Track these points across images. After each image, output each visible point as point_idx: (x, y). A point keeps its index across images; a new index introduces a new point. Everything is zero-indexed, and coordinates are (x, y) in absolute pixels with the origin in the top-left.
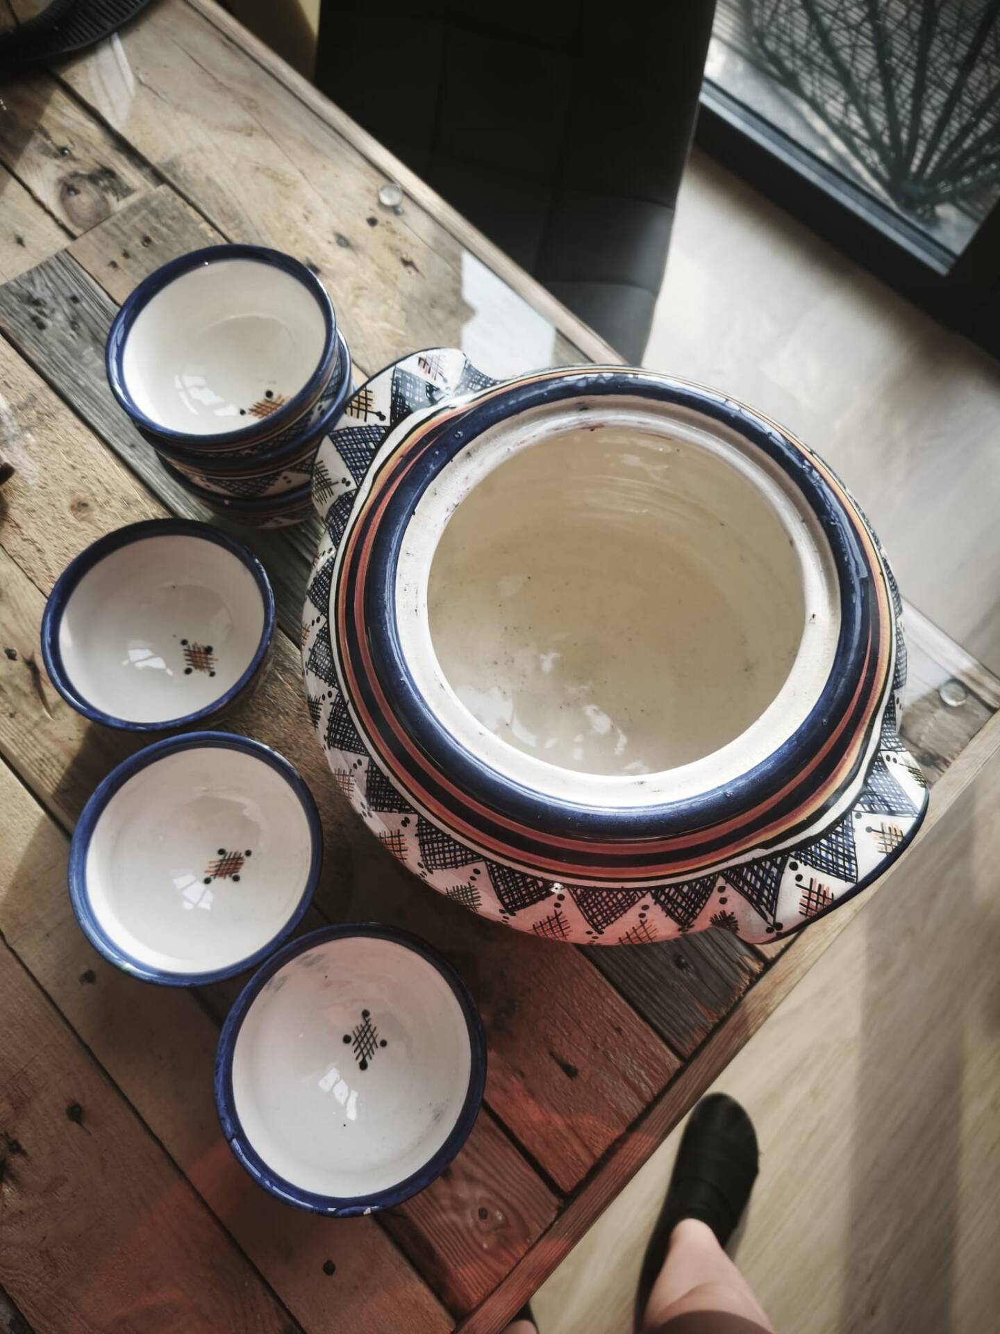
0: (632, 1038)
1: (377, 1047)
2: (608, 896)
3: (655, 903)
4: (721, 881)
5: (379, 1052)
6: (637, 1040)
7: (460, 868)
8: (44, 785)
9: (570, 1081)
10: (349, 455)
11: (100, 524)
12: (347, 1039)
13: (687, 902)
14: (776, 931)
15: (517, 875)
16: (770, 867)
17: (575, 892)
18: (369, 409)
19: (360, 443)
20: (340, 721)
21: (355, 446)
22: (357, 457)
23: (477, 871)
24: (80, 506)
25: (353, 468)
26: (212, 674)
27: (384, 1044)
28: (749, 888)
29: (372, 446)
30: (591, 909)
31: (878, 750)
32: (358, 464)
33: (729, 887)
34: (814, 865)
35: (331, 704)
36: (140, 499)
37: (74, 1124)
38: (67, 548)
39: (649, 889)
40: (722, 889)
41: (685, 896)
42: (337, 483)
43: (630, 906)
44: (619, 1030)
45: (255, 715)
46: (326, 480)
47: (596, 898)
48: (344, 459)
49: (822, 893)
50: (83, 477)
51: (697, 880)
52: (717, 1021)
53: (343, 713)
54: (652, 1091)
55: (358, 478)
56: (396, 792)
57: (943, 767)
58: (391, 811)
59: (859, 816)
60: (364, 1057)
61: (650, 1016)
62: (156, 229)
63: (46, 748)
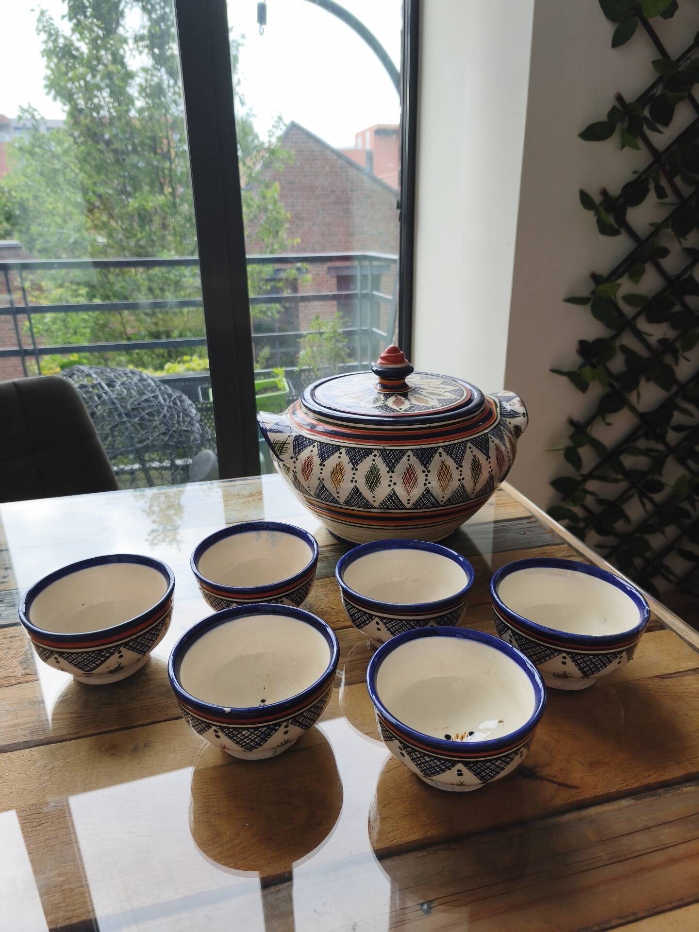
16: (504, 409)
23: (470, 448)
25: (287, 431)
33: (506, 419)
42: (287, 439)
56: (428, 448)
58: (434, 457)
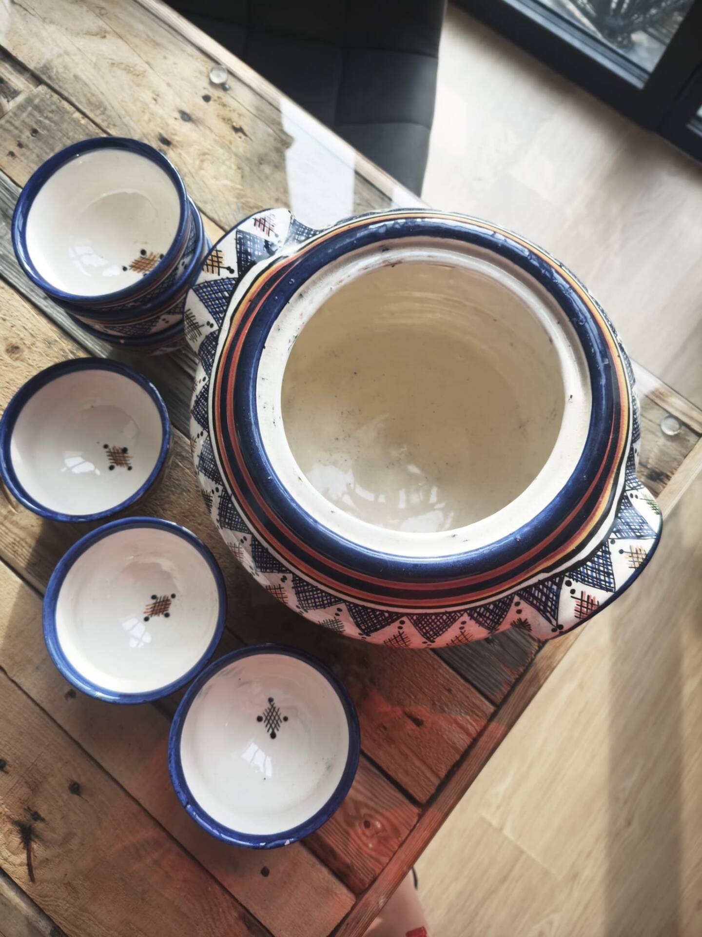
0: (459, 695)
1: (281, 721)
2: (436, 618)
3: (471, 619)
4: (516, 599)
5: (283, 725)
6: (462, 695)
7: (327, 608)
8: (18, 562)
9: (418, 728)
10: (210, 303)
11: (30, 362)
12: (259, 719)
13: (493, 616)
14: (559, 631)
15: (369, 610)
16: (552, 586)
17: (412, 618)
18: (221, 265)
19: (217, 293)
20: (227, 509)
21: (213, 296)
22: (216, 304)
23: (339, 610)
24: (13, 349)
25: (214, 313)
26: (130, 468)
27: (286, 719)
28: (537, 602)
29: (226, 294)
30: (424, 628)
31: (624, 490)
32: (217, 309)
33: (522, 602)
34: (583, 581)
35: (219, 497)
36: (58, 339)
37: (76, 797)
38: (8, 383)
39: (465, 610)
40: (518, 604)
41: (491, 612)
42: (203, 325)
43: (452, 623)
44: (449, 691)
45: (166, 494)
46: (194, 324)
47: (428, 620)
48: (206, 307)
49: (590, 601)
50: (12, 327)
51: (500, 600)
52: (517, 676)
53: (228, 503)
54: (476, 729)
55: (218, 320)
56: (274, 559)
57: (666, 480)
58: (272, 572)
59: (613, 542)
60: (273, 730)
61: (470, 678)
62: (40, 121)
63: (16, 534)
